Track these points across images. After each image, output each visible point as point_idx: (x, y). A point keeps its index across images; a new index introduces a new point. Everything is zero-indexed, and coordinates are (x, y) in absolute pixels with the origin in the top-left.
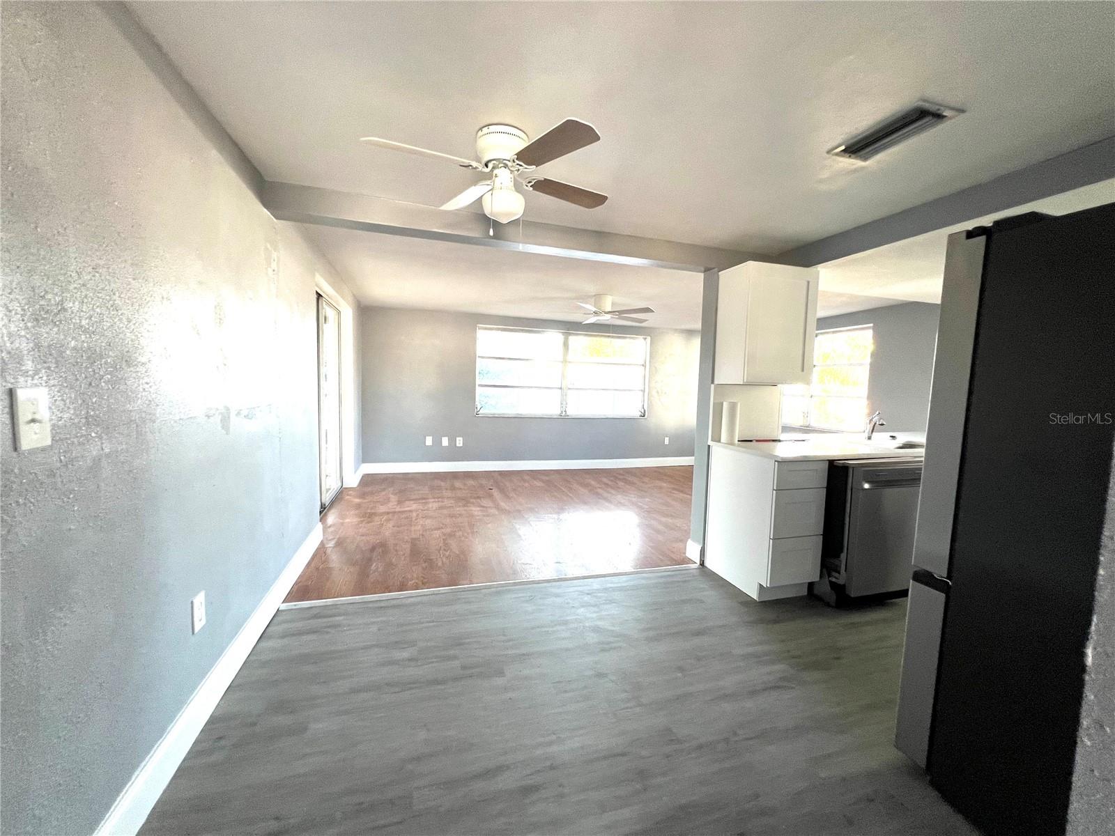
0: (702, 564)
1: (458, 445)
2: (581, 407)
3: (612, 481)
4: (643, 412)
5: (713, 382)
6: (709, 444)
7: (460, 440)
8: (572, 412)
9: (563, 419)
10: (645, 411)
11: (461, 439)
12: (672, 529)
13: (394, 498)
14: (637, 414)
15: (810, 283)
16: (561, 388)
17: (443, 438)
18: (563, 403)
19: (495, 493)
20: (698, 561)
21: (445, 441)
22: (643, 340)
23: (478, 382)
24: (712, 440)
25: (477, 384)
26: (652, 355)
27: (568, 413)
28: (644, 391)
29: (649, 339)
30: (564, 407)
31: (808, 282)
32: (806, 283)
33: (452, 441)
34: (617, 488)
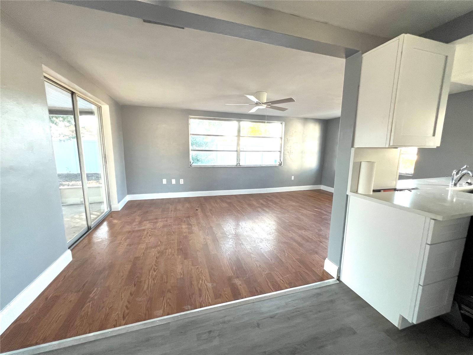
0: (338, 279)
1: (181, 183)
2: (247, 161)
3: (265, 202)
4: (280, 163)
5: (353, 146)
6: (347, 194)
7: (181, 181)
8: (243, 163)
9: (238, 168)
10: (281, 162)
11: (183, 180)
12: (308, 241)
13: (138, 219)
14: (277, 164)
15: (448, 57)
16: (236, 151)
17: (172, 180)
18: (238, 159)
19: (199, 212)
20: (335, 276)
21: (174, 181)
22: (281, 124)
23: (191, 148)
24: (351, 192)
25: (190, 149)
26: (286, 132)
27: (241, 164)
28: (280, 152)
29: (284, 123)
30: (238, 161)
31: (447, 57)
32: (444, 58)
33: (178, 181)
34: (269, 207)
